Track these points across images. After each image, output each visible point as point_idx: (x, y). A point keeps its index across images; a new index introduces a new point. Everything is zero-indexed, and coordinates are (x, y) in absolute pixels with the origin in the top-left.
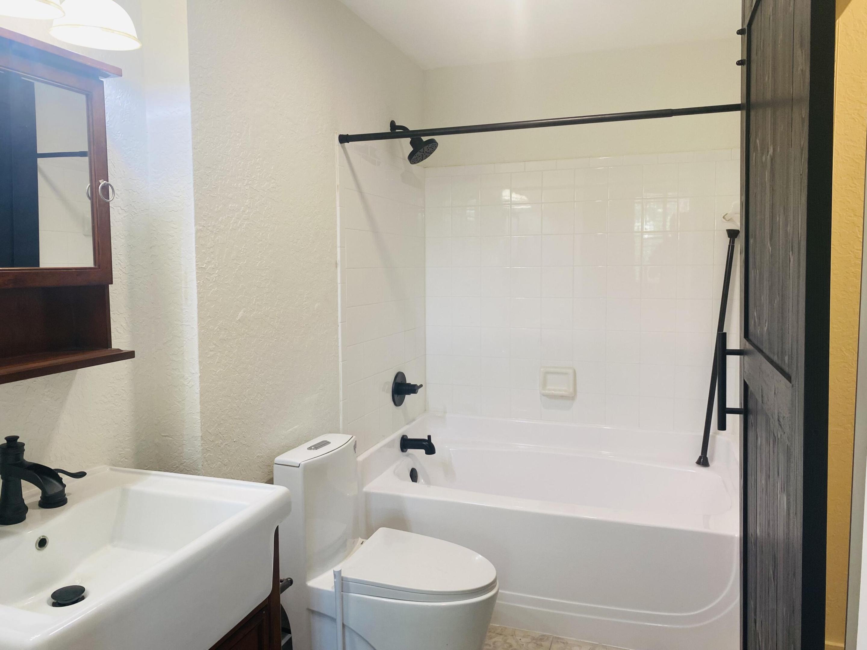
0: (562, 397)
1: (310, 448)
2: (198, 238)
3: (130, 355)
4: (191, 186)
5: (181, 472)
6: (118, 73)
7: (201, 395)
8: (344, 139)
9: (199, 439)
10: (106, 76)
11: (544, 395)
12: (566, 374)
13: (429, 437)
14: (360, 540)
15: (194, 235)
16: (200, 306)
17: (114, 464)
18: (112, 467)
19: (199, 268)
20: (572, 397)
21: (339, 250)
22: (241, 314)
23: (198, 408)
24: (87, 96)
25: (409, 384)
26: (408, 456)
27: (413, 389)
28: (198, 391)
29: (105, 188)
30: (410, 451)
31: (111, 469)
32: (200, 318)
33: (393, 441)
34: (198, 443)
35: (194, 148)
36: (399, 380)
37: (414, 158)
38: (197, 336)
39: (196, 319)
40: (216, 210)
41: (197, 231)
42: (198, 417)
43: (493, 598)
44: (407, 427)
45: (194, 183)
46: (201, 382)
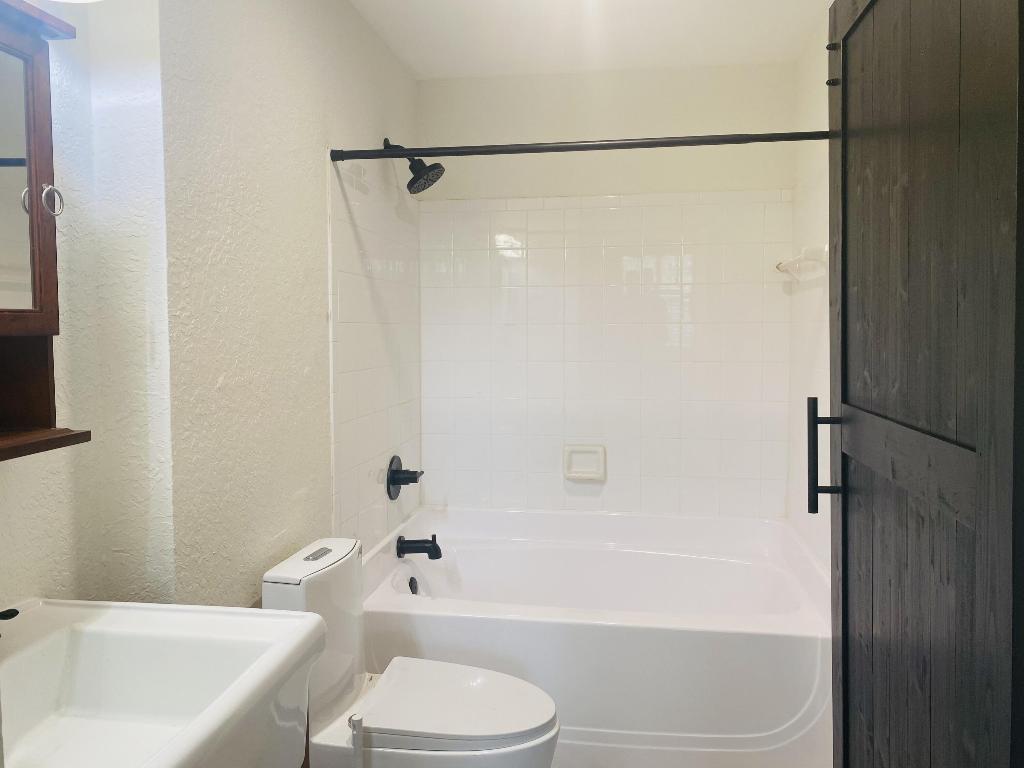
0: (591, 481)
1: (307, 559)
2: (171, 275)
3: (85, 437)
4: (163, 202)
5: (143, 600)
6: (70, 33)
7: (175, 492)
8: (337, 156)
9: (172, 553)
10: (54, 36)
11: (568, 479)
12: (595, 452)
13: (434, 537)
14: (368, 675)
15: (165, 270)
16: (173, 369)
17: (48, 595)
18: (47, 600)
19: (172, 316)
20: (601, 482)
21: (330, 297)
22: (221, 380)
23: (170, 510)
24: (26, 61)
25: (407, 472)
26: (404, 562)
27: (412, 477)
28: (170, 486)
29: (51, 197)
30: (407, 556)
31: (46, 603)
32: (174, 385)
33: (389, 544)
34: (170, 558)
35: (166, 151)
36: (394, 467)
37: (414, 186)
38: (168, 411)
39: (168, 386)
40: (192, 237)
41: (170, 265)
42: (170, 523)
43: (555, 737)
44: (403, 525)
45: (167, 198)
46: (175, 473)
